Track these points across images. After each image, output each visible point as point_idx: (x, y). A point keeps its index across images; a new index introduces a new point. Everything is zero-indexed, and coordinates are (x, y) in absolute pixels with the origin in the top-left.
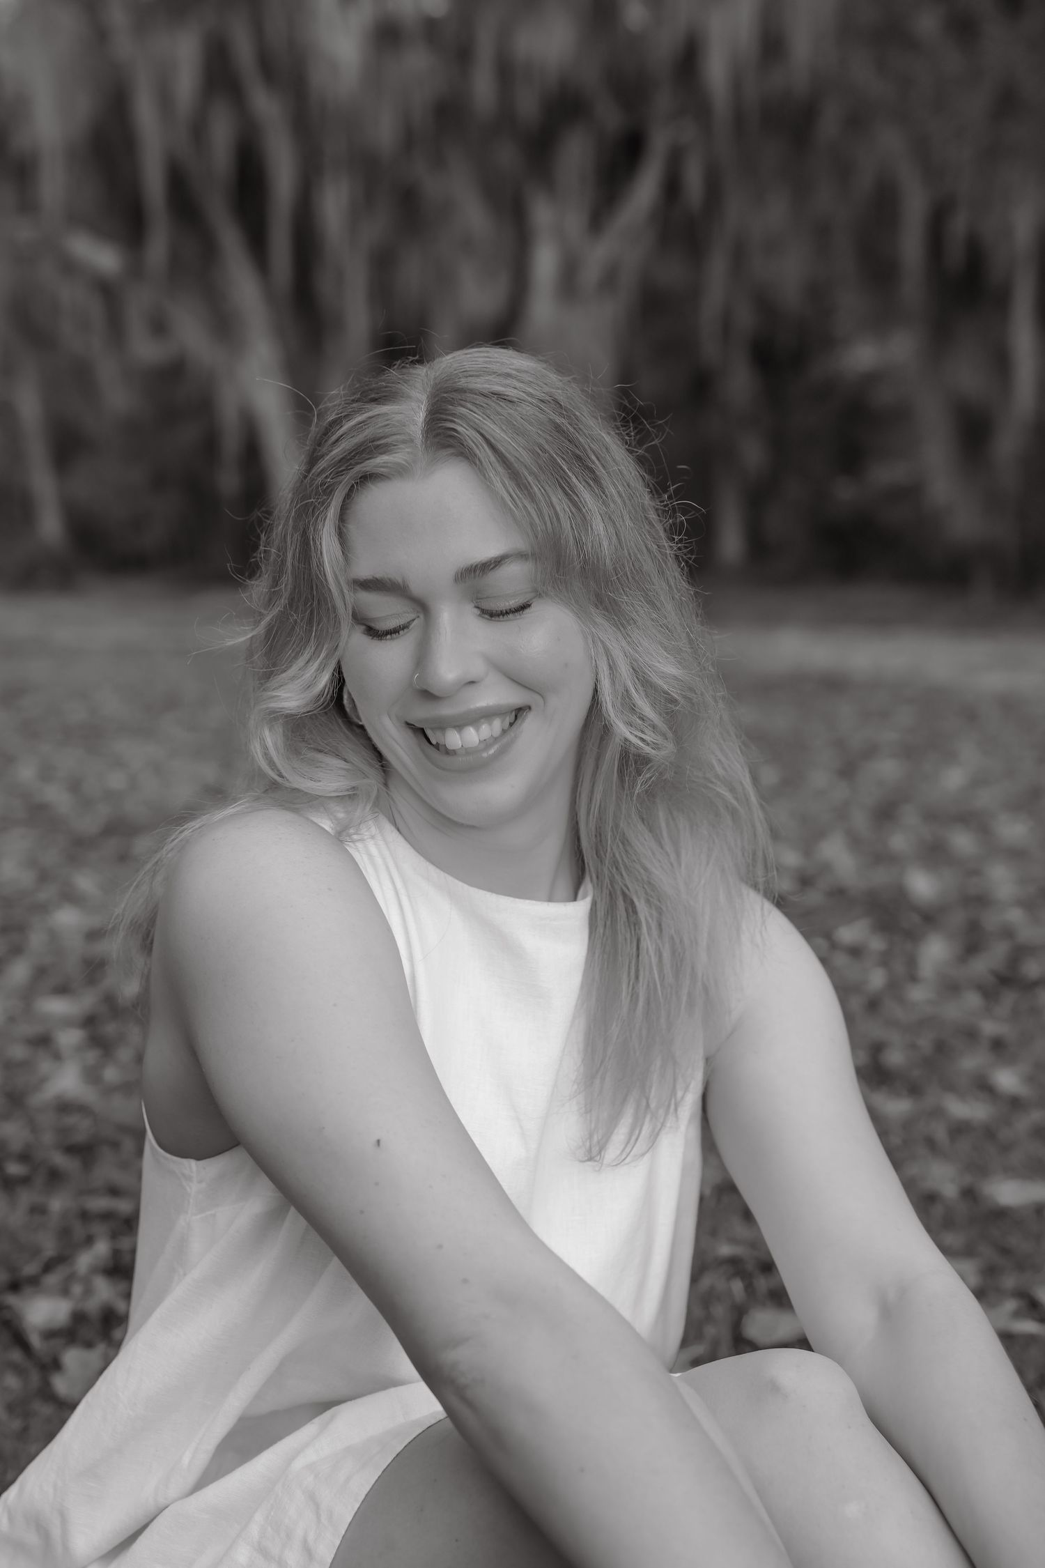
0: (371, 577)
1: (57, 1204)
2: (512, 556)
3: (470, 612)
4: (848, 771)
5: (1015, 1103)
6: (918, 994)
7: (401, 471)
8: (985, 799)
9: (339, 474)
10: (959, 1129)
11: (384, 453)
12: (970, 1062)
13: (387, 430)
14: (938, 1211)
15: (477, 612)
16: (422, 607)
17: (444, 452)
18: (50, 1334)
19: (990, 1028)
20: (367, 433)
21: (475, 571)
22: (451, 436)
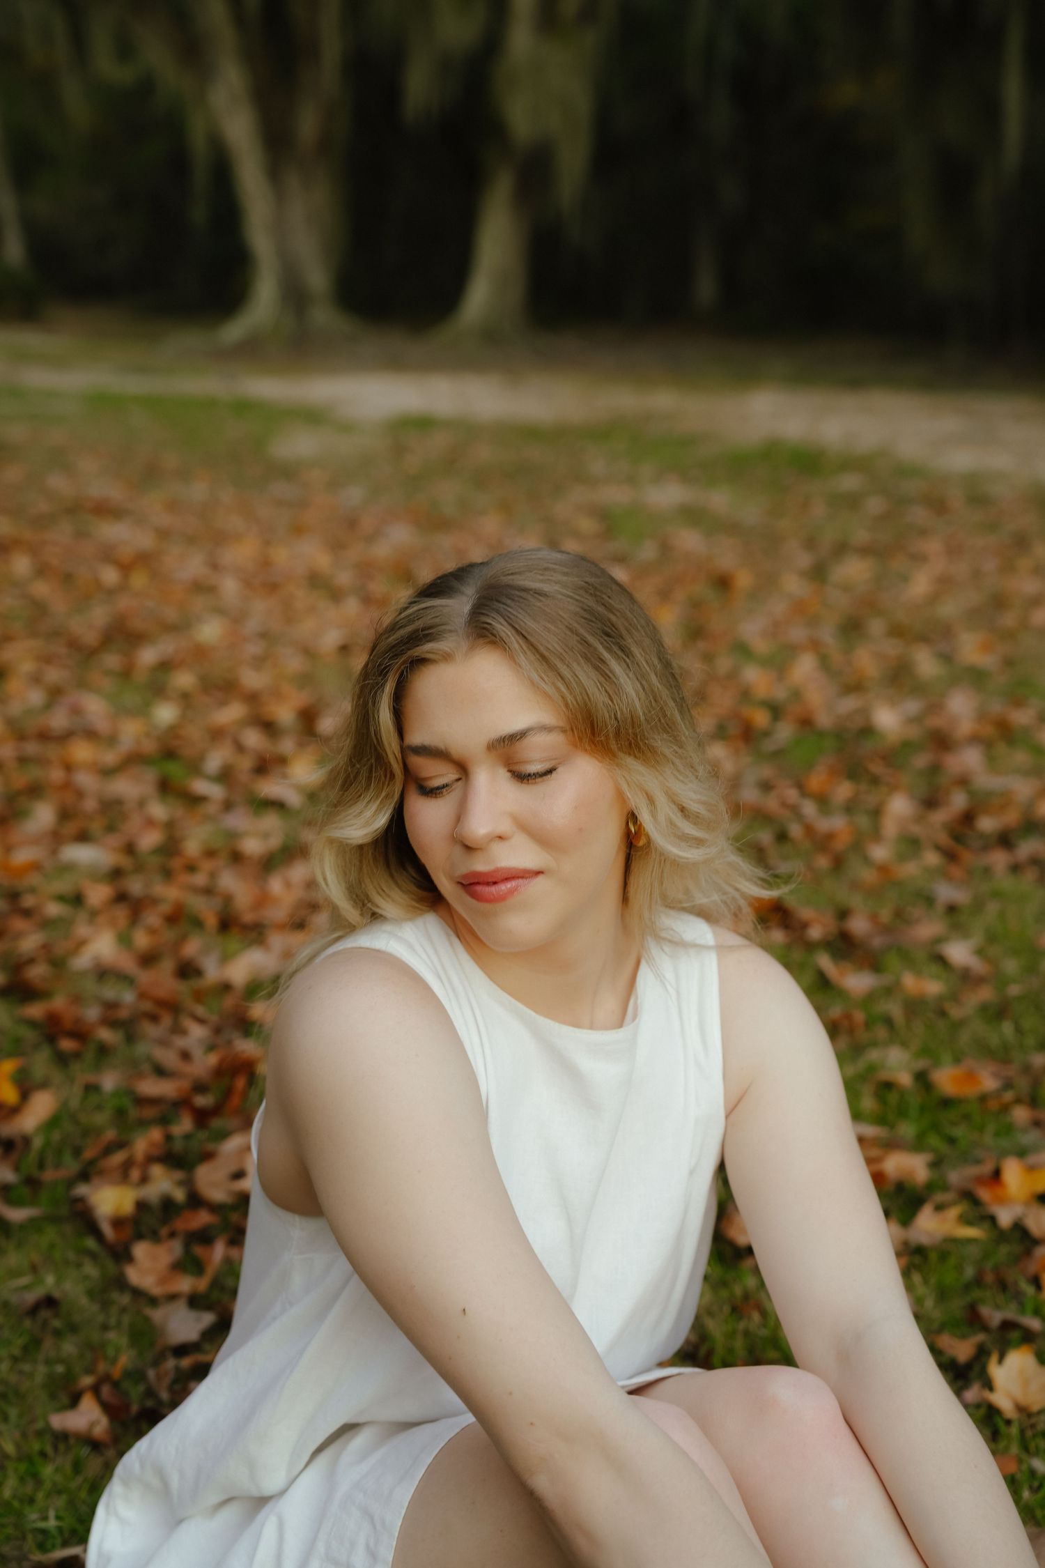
0: (420, 745)
1: (109, 1081)
2: (535, 728)
3: (503, 774)
4: (818, 573)
5: (967, 978)
6: (880, 853)
7: (447, 657)
8: (949, 609)
9: (396, 656)
10: (914, 1006)
11: (430, 641)
12: (927, 929)
13: (437, 620)
14: (893, 1098)
15: (509, 775)
16: (463, 769)
17: (481, 641)
18: (118, 1223)
19: (946, 892)
20: (419, 624)
21: (504, 741)
22: (484, 628)
